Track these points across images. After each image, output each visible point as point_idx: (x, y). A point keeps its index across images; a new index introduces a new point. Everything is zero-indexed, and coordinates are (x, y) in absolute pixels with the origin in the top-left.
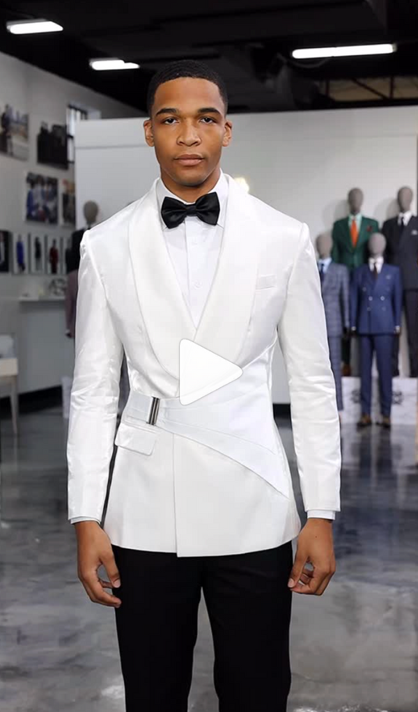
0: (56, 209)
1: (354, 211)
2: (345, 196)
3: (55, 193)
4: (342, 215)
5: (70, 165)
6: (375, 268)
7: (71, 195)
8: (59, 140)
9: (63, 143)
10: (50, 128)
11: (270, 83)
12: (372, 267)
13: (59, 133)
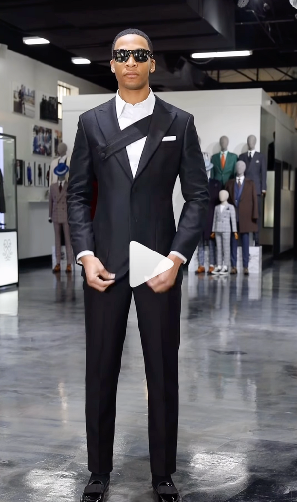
0: (51, 147)
1: (223, 149)
2: (218, 140)
3: (51, 138)
4: (217, 152)
5: (60, 121)
6: (239, 182)
7: (59, 138)
8: (53, 106)
9: (55, 108)
10: (47, 99)
11: (177, 74)
12: (237, 181)
13: (53, 102)
